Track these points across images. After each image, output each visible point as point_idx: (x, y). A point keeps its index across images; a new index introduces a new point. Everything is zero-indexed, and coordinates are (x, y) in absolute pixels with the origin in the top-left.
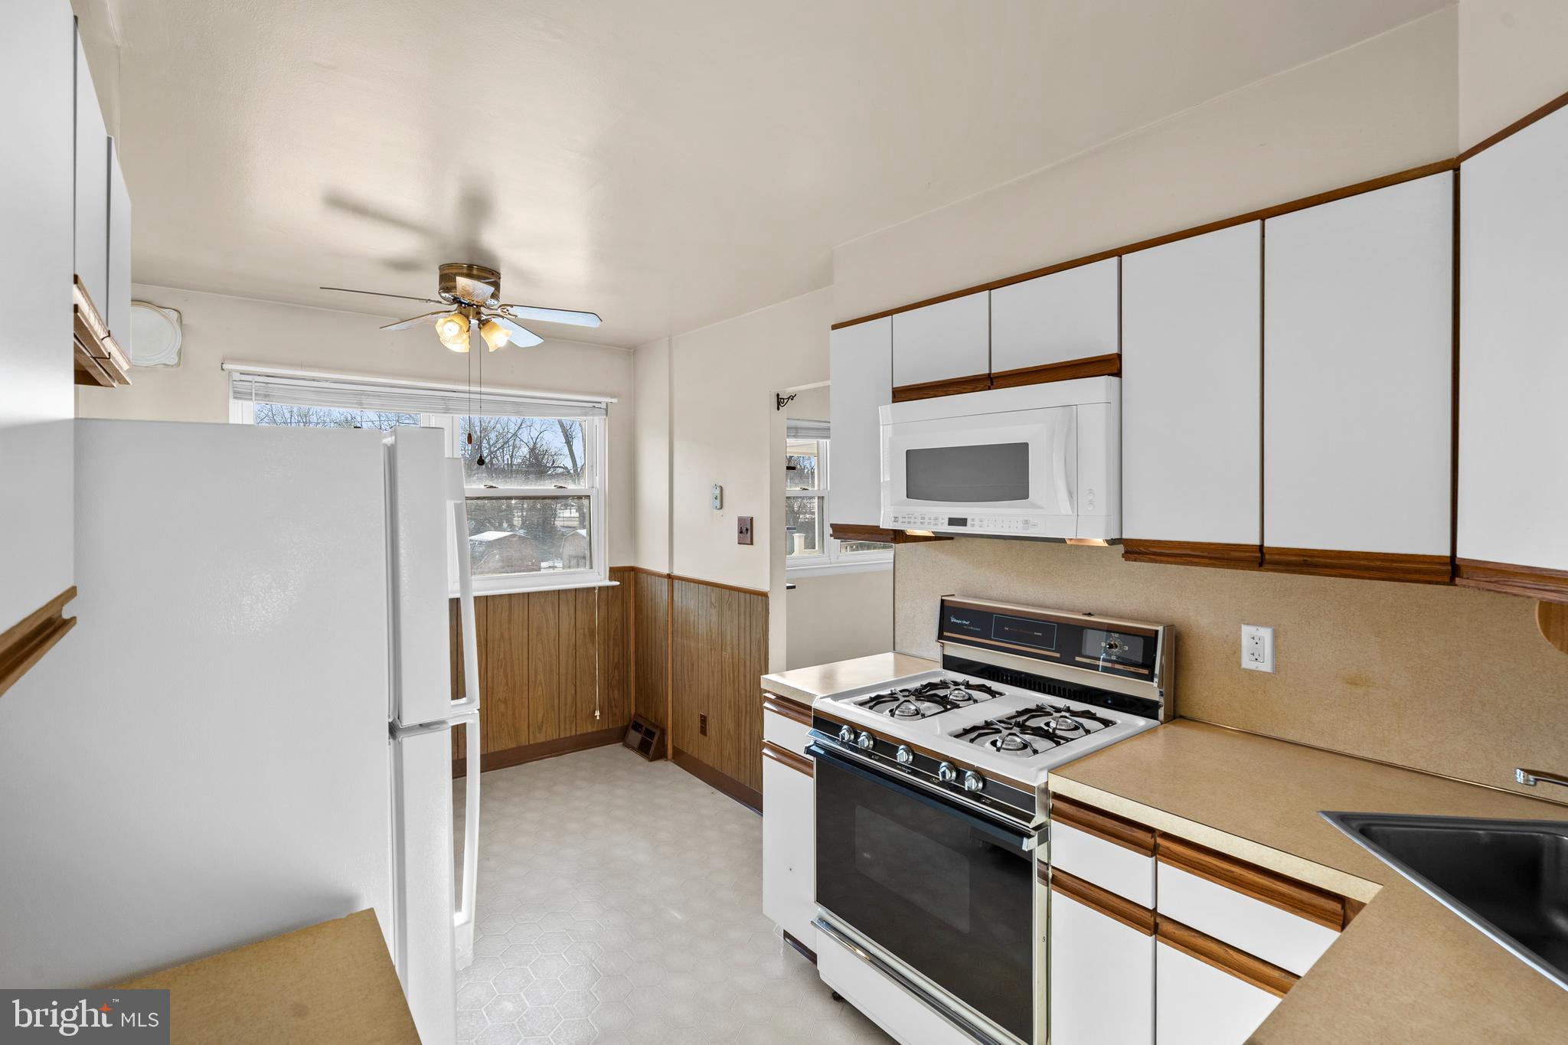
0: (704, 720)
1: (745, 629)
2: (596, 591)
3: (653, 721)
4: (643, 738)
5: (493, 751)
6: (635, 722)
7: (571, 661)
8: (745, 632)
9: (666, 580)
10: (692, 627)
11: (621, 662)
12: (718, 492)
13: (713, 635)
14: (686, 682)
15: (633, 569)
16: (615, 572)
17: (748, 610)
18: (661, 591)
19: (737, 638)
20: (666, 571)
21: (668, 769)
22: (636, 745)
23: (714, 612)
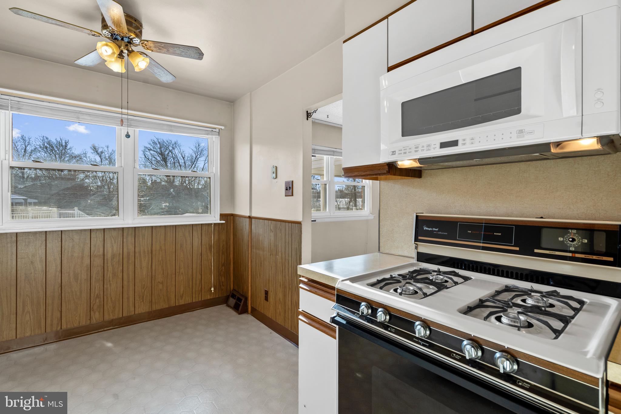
0: (267, 293)
1: (288, 243)
2: (213, 226)
3: (242, 293)
4: (236, 302)
5: (155, 309)
6: (232, 293)
7: (199, 262)
8: (288, 245)
9: (248, 219)
10: (261, 243)
11: (226, 262)
12: (274, 170)
13: (272, 247)
14: (258, 273)
15: (232, 215)
16: (222, 216)
17: (290, 232)
18: (246, 225)
19: (284, 248)
20: (248, 214)
21: (248, 318)
22: (232, 305)
23: (272, 234)
